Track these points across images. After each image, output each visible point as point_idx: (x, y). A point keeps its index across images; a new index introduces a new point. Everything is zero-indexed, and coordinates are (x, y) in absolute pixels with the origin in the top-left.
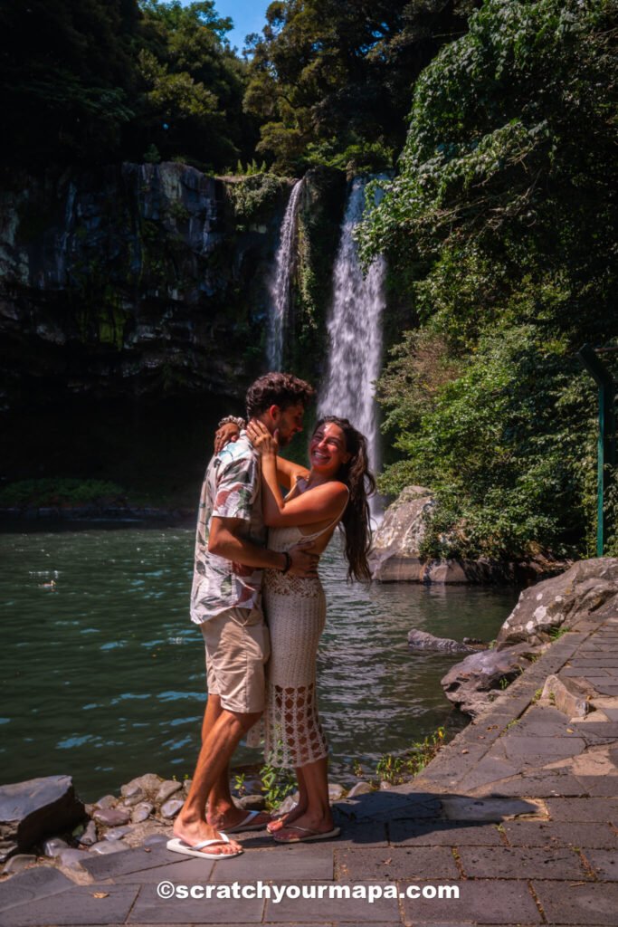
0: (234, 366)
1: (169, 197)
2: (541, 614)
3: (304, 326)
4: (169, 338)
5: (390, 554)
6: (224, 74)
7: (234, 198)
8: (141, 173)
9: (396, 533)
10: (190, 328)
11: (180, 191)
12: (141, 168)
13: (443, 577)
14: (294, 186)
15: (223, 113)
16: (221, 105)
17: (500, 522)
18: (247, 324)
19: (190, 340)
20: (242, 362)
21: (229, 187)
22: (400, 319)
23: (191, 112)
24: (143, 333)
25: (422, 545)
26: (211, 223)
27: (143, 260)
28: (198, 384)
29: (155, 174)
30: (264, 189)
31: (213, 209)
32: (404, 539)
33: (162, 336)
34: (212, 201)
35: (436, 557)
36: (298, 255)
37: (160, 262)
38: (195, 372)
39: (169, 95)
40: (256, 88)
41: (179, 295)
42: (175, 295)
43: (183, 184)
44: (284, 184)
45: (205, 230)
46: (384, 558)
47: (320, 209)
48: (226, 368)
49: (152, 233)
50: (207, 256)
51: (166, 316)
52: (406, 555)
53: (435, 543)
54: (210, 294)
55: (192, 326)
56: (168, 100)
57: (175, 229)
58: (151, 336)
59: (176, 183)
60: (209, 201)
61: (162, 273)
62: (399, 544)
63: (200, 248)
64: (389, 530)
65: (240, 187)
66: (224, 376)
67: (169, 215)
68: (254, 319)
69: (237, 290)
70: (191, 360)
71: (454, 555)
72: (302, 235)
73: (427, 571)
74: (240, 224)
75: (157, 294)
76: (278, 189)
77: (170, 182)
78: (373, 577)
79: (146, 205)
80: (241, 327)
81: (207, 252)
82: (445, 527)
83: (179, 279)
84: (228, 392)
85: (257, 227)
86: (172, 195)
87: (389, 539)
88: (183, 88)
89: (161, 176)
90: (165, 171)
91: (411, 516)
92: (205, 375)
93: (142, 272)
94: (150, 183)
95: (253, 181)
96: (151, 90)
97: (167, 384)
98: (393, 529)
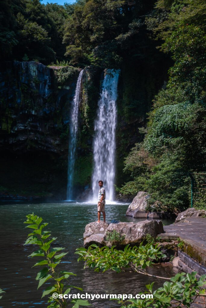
0: (55, 140)
1: (32, 75)
2: (182, 217)
3: (84, 126)
4: (30, 129)
5: (138, 210)
6: (49, 21)
7: (58, 76)
8: (22, 65)
9: (139, 205)
10: (38, 125)
11: (37, 73)
12: (21, 64)
13: (152, 217)
14: (80, 72)
15: (50, 38)
16: (49, 35)
17: (170, 201)
18: (61, 124)
19: (38, 130)
20: (58, 139)
21: (55, 71)
22: (122, 125)
23: (39, 39)
24: (20, 127)
25: (146, 208)
26: (49, 86)
27: (22, 99)
28: (40, 147)
29: (27, 66)
30: (68, 73)
31: (49, 80)
32: (141, 207)
33: (27, 128)
34: (49, 77)
35: (150, 211)
36: (82, 99)
37: (28, 100)
38: (39, 142)
39: (30, 32)
40: (68, 36)
41: (35, 112)
42: (33, 113)
43: (38, 70)
44: (77, 71)
45: (46, 88)
46: (136, 212)
47: (91, 83)
48: (52, 141)
49: (25, 88)
50: (47, 98)
51: (29, 120)
52: (142, 211)
53: (149, 207)
54: (48, 112)
55: (39, 124)
56: (29, 34)
57: (35, 88)
58: (23, 128)
59: (35, 69)
60: (48, 77)
61: (29, 104)
62: (140, 207)
63: (44, 95)
64: (136, 204)
65: (60, 72)
66: (51, 144)
67: (32, 82)
68: (64, 123)
69: (58, 111)
70: (38, 138)
71: (155, 211)
72: (84, 92)
73: (148, 215)
74: (59, 86)
75: (26, 112)
76: (74, 73)
77: (32, 69)
78: (133, 217)
79: (23, 78)
80: (58, 125)
81: (47, 97)
82: (153, 203)
83: (35, 106)
84: (52, 150)
85: (66, 87)
86: (33, 74)
87: (136, 206)
88: (34, 29)
89: (30, 67)
90: (31, 65)
91: (142, 200)
92: (43, 143)
93: (21, 104)
94: (25, 69)
95: (64, 69)
96: (23, 29)
97: (29, 147)
98: (137, 204)
